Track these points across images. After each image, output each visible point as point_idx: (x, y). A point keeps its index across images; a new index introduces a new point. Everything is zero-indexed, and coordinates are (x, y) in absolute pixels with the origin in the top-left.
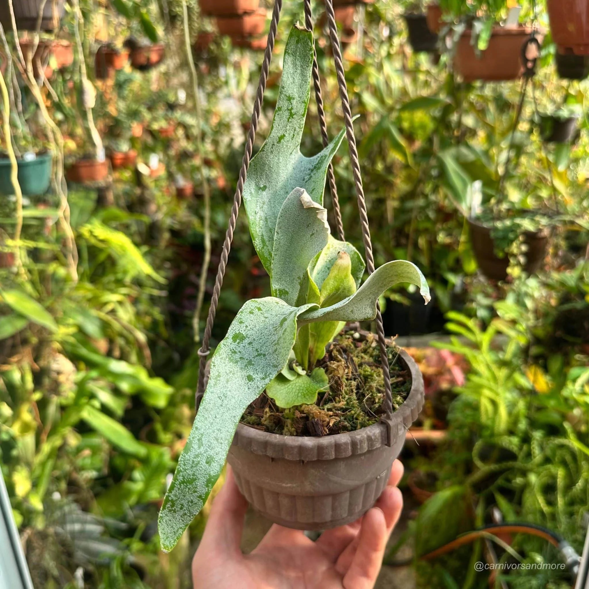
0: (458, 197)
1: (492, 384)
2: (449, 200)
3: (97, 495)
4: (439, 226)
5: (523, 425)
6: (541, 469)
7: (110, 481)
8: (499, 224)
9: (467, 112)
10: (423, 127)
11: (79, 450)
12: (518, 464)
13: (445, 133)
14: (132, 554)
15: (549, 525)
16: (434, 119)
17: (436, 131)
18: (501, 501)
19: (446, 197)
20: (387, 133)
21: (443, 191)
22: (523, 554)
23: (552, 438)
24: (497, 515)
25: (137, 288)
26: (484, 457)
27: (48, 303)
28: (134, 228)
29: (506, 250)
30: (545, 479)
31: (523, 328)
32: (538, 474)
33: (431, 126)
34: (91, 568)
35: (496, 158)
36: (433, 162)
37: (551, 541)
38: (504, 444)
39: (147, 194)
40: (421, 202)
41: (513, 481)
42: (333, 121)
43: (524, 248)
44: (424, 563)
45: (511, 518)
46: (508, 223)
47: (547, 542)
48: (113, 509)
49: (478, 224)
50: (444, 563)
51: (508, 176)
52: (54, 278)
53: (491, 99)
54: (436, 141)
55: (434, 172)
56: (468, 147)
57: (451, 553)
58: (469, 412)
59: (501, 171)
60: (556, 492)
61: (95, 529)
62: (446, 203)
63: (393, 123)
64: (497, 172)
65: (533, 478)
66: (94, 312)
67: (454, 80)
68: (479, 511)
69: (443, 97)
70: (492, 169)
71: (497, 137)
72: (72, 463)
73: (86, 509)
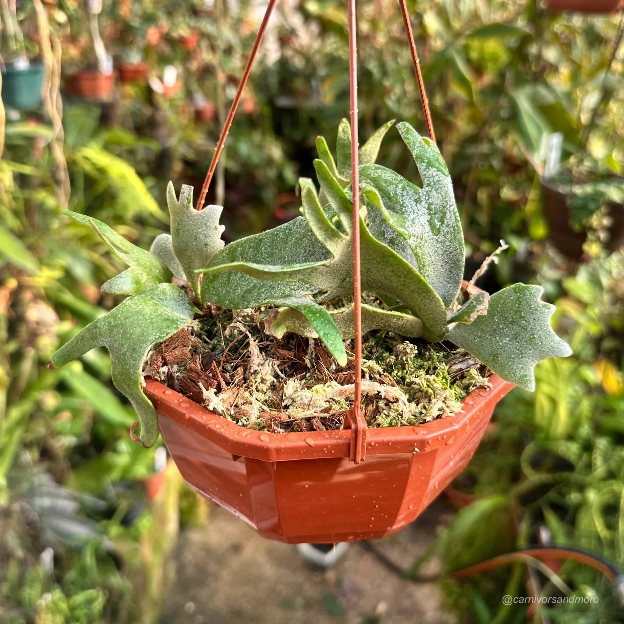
0: (531, 146)
1: (552, 377)
2: (519, 149)
3: (74, 467)
4: (503, 179)
5: (585, 430)
6: (602, 484)
7: (92, 450)
8: (578, 190)
9: (548, 44)
10: (495, 58)
11: (57, 412)
12: (576, 476)
13: (520, 67)
14: (110, 539)
15: (606, 553)
16: (509, 49)
17: (510, 65)
18: (552, 519)
19: (515, 143)
20: (451, 63)
21: (513, 137)
22: (572, 585)
23: (618, 448)
24: (544, 536)
25: (139, 227)
26: (536, 464)
27: (31, 240)
28: (141, 155)
29: (584, 222)
30: (606, 498)
31: (596, 314)
32: (599, 490)
33: (504, 57)
34: (61, 550)
35: (579, 102)
36: (504, 102)
37: (607, 574)
38: (559, 451)
39: (159, 116)
40: (485, 148)
41: (567, 496)
42: (387, 44)
43: (606, 222)
44: (451, 582)
45: (562, 540)
46: (589, 189)
47: (601, 574)
48: (92, 483)
49: (553, 187)
50: (476, 585)
51: (592, 126)
52: (41, 208)
53: (580, 30)
54: (509, 76)
55: (504, 113)
56: (548, 86)
57: (485, 573)
58: (521, 408)
59: (585, 118)
60: (617, 515)
61: (69, 506)
62: (515, 151)
63: (459, 52)
64: (579, 119)
65: (592, 496)
66: (85, 253)
67: (537, 5)
68: (524, 528)
69: (521, 24)
70: (573, 115)
71: (583, 77)
72: (48, 426)
73: (60, 481)
